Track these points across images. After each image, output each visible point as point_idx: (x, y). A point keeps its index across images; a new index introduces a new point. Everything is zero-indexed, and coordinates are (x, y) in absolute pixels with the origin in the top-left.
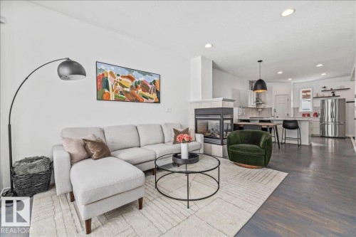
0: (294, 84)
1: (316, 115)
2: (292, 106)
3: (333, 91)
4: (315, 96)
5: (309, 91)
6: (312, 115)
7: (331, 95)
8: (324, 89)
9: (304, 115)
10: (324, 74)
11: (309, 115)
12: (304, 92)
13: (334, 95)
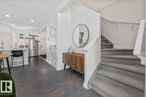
0: (15, 29)
1: (27, 47)
2: (14, 41)
3: (33, 36)
4: (26, 37)
5: (23, 35)
6: (24, 47)
7: (32, 38)
8: (30, 35)
9: (20, 47)
10: (31, 27)
11: (23, 47)
12: (20, 34)
13: (33, 38)
